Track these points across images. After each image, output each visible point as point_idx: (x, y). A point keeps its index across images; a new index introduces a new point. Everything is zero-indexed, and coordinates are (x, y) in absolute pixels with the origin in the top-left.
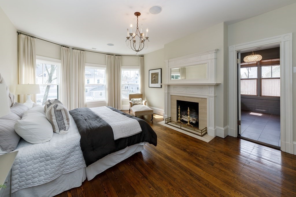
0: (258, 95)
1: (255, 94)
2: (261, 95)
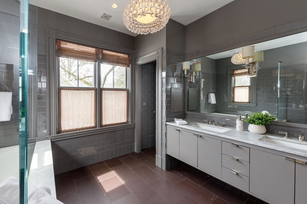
0: (96, 126)
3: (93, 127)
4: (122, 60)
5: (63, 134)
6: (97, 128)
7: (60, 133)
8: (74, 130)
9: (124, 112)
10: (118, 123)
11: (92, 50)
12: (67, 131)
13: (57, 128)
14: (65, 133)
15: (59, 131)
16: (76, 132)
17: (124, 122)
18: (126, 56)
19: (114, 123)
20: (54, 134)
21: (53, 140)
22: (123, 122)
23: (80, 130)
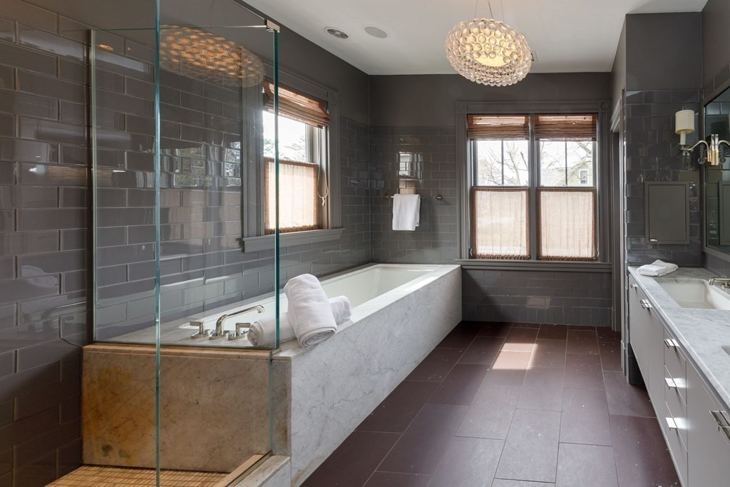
0: (530, 255)
1: (524, 252)
2: (539, 256)
3: (524, 258)
4: (576, 128)
5: (478, 260)
6: (531, 261)
7: (475, 258)
8: (494, 258)
9: (586, 236)
10: (573, 256)
11: (520, 121)
12: (483, 257)
13: (470, 250)
14: (481, 260)
15: (473, 255)
16: (496, 260)
17: (587, 256)
18: (589, 119)
19: (564, 256)
20: (465, 258)
21: (464, 267)
22: (584, 256)
23: (502, 258)
